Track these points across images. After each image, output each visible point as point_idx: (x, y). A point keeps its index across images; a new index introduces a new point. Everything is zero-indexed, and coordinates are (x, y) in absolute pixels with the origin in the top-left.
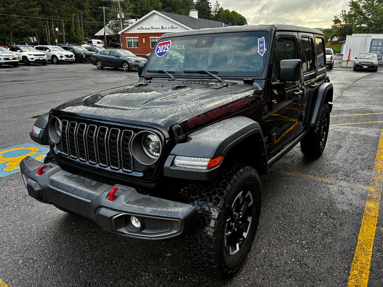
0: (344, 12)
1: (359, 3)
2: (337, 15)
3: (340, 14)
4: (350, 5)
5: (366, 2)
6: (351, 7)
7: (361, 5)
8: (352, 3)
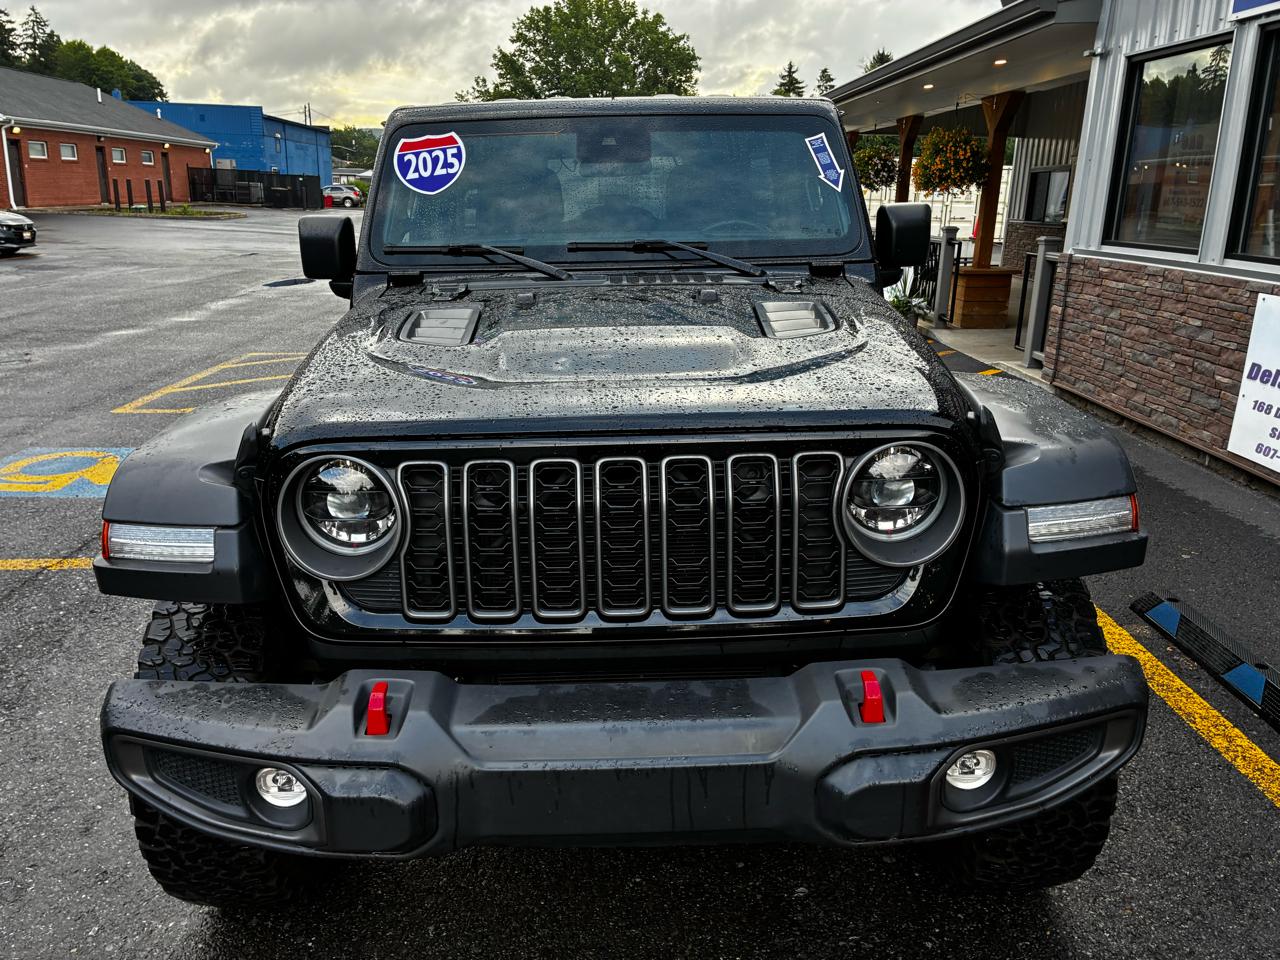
0: (481, 83)
1: (521, 60)
2: (465, 93)
3: (471, 91)
4: (496, 65)
5: (538, 59)
6: (499, 71)
7: (528, 65)
8: (500, 59)
